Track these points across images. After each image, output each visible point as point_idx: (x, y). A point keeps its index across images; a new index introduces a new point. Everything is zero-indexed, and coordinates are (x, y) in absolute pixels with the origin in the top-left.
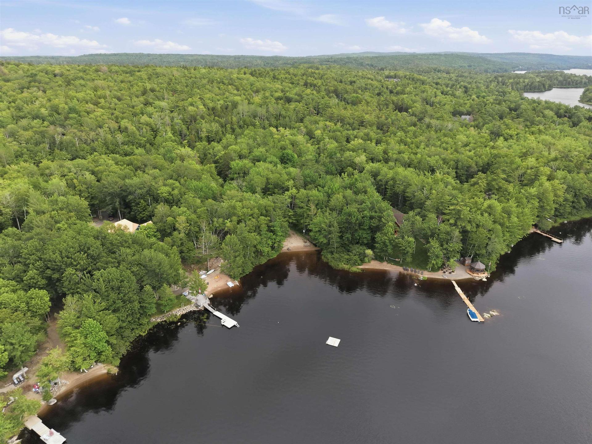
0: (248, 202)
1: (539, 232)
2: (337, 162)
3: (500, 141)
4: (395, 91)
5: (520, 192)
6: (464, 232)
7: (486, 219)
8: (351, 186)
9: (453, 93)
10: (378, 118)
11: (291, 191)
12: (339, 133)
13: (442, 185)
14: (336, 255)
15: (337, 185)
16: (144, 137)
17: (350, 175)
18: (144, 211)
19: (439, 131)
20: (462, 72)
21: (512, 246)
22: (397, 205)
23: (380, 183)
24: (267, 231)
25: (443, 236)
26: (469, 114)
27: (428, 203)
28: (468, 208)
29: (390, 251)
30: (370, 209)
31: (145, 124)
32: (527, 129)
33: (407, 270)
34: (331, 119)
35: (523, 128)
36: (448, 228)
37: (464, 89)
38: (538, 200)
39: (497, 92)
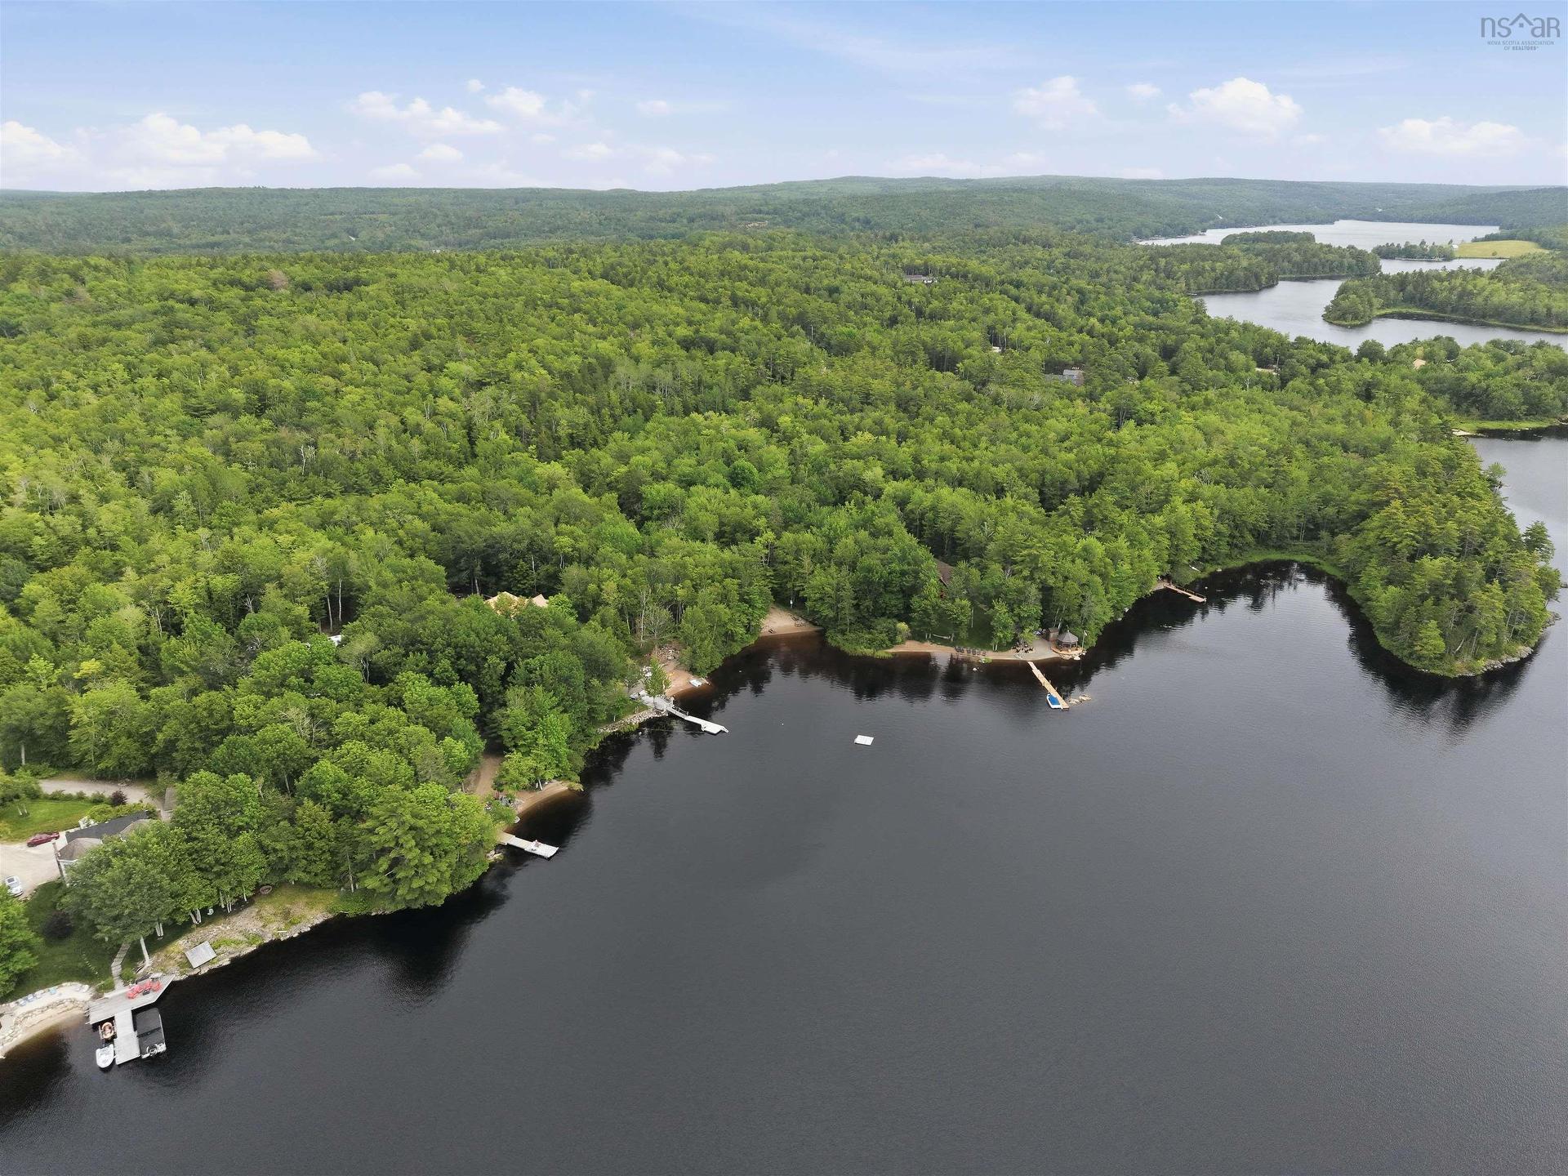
0: (702, 556)
1: (1173, 587)
2: (832, 479)
3: (1128, 430)
4: (928, 311)
5: (1139, 523)
6: (1046, 590)
7: (1079, 569)
8: (865, 524)
9: (1052, 307)
10: (899, 385)
11: (765, 535)
12: (825, 422)
13: (1013, 517)
14: (852, 636)
15: (842, 523)
16: (455, 443)
17: (861, 505)
18: (525, 578)
19: (1015, 410)
20: (1080, 244)
21: (1127, 610)
22: (943, 554)
23: (912, 516)
24: (739, 601)
25: (1012, 596)
26: (1078, 364)
27: (991, 546)
28: (1052, 553)
29: (934, 622)
30: (899, 559)
31: (446, 415)
32: (1184, 399)
33: (962, 651)
34: (805, 389)
35: (1178, 397)
36: (1020, 583)
37: (1077, 296)
38: (1168, 536)
39: (1148, 300)
